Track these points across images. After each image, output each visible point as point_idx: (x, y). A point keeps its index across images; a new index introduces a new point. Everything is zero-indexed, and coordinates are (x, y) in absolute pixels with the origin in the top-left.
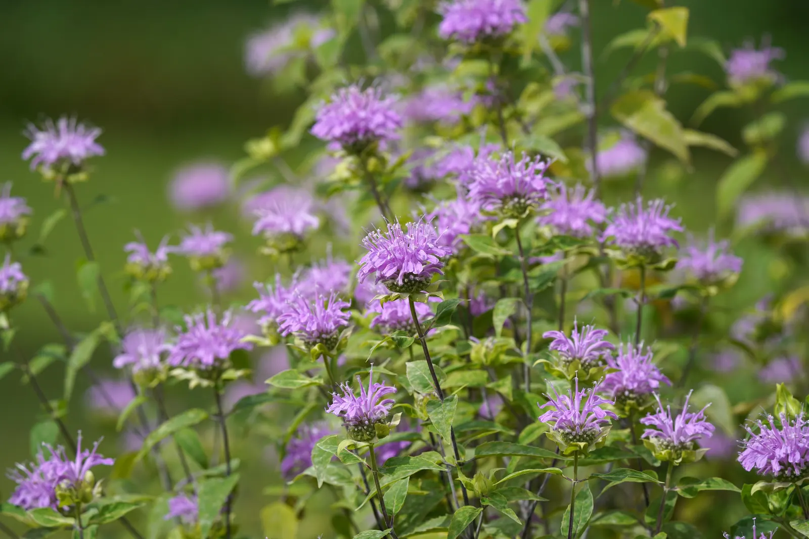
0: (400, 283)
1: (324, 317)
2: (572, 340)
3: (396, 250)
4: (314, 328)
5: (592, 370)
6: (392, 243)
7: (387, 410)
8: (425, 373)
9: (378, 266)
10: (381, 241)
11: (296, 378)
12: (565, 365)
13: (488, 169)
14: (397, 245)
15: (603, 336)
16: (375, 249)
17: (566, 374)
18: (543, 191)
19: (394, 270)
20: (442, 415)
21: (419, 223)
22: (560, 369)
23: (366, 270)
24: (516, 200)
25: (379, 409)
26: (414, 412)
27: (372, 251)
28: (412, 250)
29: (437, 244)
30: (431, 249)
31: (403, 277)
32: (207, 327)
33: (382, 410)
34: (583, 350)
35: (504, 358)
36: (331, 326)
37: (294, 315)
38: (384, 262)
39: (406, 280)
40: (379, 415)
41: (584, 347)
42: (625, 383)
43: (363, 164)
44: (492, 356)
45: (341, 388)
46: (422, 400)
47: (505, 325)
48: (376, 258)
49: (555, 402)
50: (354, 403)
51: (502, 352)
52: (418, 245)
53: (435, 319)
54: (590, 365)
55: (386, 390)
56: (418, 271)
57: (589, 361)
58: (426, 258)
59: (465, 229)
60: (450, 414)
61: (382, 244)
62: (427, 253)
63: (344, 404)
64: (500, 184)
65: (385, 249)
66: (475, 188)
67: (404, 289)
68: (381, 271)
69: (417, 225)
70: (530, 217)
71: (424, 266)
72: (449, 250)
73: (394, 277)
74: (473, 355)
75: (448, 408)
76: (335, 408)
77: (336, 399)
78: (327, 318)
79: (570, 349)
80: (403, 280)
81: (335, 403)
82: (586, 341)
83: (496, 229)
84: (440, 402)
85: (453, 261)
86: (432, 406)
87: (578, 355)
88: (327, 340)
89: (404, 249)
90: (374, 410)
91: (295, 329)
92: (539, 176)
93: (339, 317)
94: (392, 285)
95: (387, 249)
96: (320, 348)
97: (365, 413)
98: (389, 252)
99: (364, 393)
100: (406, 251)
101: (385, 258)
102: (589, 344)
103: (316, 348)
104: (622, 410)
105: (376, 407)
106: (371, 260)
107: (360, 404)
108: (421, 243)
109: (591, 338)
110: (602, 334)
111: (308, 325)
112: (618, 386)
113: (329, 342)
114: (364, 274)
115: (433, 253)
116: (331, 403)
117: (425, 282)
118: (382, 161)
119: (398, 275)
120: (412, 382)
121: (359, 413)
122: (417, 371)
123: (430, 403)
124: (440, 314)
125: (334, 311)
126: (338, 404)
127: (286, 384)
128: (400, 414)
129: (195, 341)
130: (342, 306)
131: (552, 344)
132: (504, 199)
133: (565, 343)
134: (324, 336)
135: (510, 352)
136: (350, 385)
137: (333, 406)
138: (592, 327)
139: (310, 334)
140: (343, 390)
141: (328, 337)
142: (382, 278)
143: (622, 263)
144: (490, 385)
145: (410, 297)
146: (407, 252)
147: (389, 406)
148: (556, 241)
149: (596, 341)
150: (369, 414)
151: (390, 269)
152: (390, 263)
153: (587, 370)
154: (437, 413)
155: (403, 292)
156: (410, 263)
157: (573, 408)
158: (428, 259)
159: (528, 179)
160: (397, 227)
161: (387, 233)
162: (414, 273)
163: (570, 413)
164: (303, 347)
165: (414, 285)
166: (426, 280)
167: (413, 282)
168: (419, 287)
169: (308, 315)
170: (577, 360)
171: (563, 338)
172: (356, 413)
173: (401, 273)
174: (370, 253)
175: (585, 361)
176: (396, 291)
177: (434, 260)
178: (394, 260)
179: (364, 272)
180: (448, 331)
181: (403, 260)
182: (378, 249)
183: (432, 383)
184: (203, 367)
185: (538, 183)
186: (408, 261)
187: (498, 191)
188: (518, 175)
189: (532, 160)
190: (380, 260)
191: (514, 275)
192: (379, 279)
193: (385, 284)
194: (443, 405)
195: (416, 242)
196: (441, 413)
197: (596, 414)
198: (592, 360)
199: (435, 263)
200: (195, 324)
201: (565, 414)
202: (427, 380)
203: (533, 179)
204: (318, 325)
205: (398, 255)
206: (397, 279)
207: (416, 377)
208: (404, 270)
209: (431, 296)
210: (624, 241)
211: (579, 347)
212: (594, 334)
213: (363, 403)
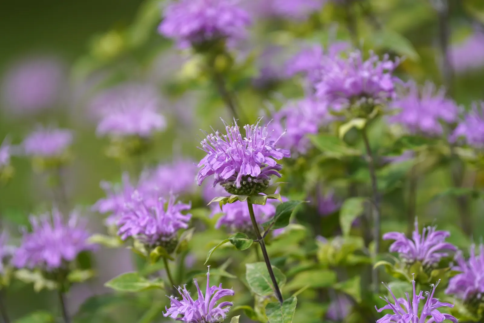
0: (238, 185)
1: (163, 220)
2: (414, 242)
3: (235, 153)
4: (154, 231)
5: (434, 273)
6: (230, 146)
7: (225, 312)
8: (264, 275)
9: (216, 169)
10: (219, 143)
11: (137, 281)
12: (406, 268)
13: (336, 69)
14: (235, 148)
15: (444, 237)
16: (213, 151)
17: (407, 276)
18: (391, 91)
19: (232, 172)
20: (281, 318)
21: (257, 125)
22: (401, 271)
23: (204, 173)
24: (363, 100)
25: (216, 312)
26: (255, 314)
27: (210, 154)
28: (249, 153)
29: (275, 146)
30: (269, 151)
31: (241, 179)
32: (53, 227)
33: (219, 312)
34: (424, 252)
35: (353, 259)
36: (171, 229)
37: (134, 218)
38: (222, 164)
39: (244, 183)
40: (217, 319)
41: (426, 249)
42: (477, 285)
43: (211, 63)
44: (339, 257)
45: (180, 292)
46: (262, 303)
47: (354, 225)
48: (214, 160)
49: (393, 306)
50: (191, 306)
51: (350, 253)
52: (256, 147)
53: (274, 221)
54: (432, 268)
55: (224, 293)
56: (256, 174)
57: (430, 263)
58: (264, 160)
59: (313, 128)
60: (289, 317)
61: (220, 147)
62: (265, 156)
63: (181, 307)
64: (347, 84)
65: (223, 152)
66: (322, 88)
67: (242, 191)
68: (219, 174)
69: (255, 127)
70: (378, 116)
71: (263, 168)
72: (287, 152)
73: (232, 179)
74: (321, 255)
75: (287, 310)
76: (173, 311)
77: (173, 302)
78: (166, 221)
79: (411, 251)
80: (241, 183)
81: (173, 307)
82: (427, 243)
83: (344, 129)
84: (279, 305)
85: (301, 161)
86: (271, 309)
87: (419, 258)
88: (167, 243)
89: (242, 151)
90: (212, 313)
91: (134, 232)
92: (387, 76)
93: (178, 219)
94: (230, 187)
95: (225, 152)
96: (160, 251)
97: (203, 316)
98: (227, 155)
99: (201, 296)
100: (244, 153)
101: (223, 160)
102: (431, 246)
103: (155, 251)
104: (475, 313)
105: (214, 310)
106: (209, 162)
107: (197, 308)
108: (259, 146)
109: (432, 239)
110: (443, 236)
111: (148, 228)
112: (469, 289)
113: (169, 245)
114: (202, 177)
115: (271, 156)
116: (169, 307)
117: (263, 184)
118: (230, 60)
119: (236, 177)
120: (251, 284)
121: (197, 316)
122: (256, 273)
123: (270, 306)
124: (279, 215)
125: (174, 214)
126: (176, 308)
127: (126, 287)
128: (238, 317)
129: (40, 242)
130: (182, 208)
131: (392, 247)
132: (352, 99)
133: (406, 245)
134: (164, 239)
135: (357, 253)
136: (188, 288)
137: (171, 309)
138: (434, 228)
139: (150, 236)
140: (181, 293)
141: (168, 239)
142: (220, 180)
143: (473, 162)
144: (338, 286)
145: (248, 199)
146: (245, 155)
147: (227, 309)
148: (405, 141)
149: (438, 242)
150: (206, 317)
151: (228, 172)
152: (228, 165)
153: (428, 272)
154: (276, 316)
155: (242, 194)
156: (248, 166)
157: (412, 311)
158: (266, 161)
159: (375, 79)
160: (235, 129)
161: (225, 136)
162: (252, 175)
163: (408, 317)
164: (143, 250)
165: (252, 187)
166: (264, 181)
167: (251, 184)
168: (257, 189)
169: (147, 218)
170: (418, 262)
171: (404, 240)
172: (194, 316)
173: (239, 175)
174: (208, 156)
175: (427, 263)
176: (235, 194)
177: (271, 162)
178: (231, 163)
179: (203, 174)
180: (294, 232)
181: (240, 163)
182: (217, 152)
183: (271, 286)
184: (48, 269)
185: (386, 83)
186: (246, 163)
187: (345, 91)
188: (366, 74)
189: (381, 59)
190: (218, 162)
191: (362, 175)
192: (217, 181)
193: (223, 186)
194: (282, 307)
195: (254, 144)
196: (280, 315)
197: (435, 317)
198: (434, 262)
199: (273, 166)
200: (41, 224)
201: (402, 318)
202: (266, 283)
203: (381, 78)
204: (158, 228)
205: (235, 158)
206: (235, 182)
207: (255, 279)
208: (242, 172)
209: (269, 198)
210: (475, 140)
211: (420, 249)
212: (436, 235)
213: (200, 307)
